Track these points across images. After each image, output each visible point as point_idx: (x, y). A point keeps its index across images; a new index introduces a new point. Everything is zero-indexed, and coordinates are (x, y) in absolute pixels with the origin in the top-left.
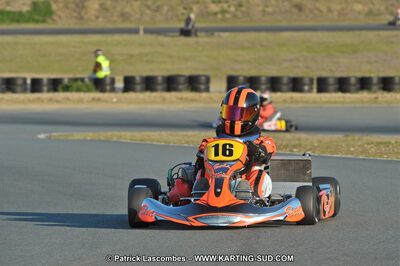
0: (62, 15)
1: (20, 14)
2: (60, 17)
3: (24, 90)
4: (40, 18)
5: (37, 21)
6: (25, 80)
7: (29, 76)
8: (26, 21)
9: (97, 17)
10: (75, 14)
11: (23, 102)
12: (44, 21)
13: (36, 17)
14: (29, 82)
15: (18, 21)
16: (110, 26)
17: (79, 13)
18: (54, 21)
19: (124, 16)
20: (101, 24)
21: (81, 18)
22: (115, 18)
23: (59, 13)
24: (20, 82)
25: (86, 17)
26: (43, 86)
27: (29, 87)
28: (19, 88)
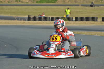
0: (60, 1)
2: (59, 1)
3: (49, 20)
4: (54, 2)
5: (53, 3)
6: (50, 18)
7: (51, 17)
8: (50, 2)
9: (69, 2)
10: (63, 1)
11: (49, 23)
12: (55, 3)
13: (53, 1)
14: (51, 18)
15: (48, 2)
16: (72, 4)
18: (57, 2)
19: (76, 1)
21: (65, 2)
22: (73, 2)
24: (48, 18)
25: (66, 1)
26: (54, 19)
28: (48, 20)
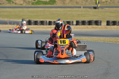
0: (59, 2)
1: (46, 2)
2: (58, 3)
3: (47, 25)
4: (52, 3)
5: (51, 4)
6: (47, 21)
7: (48, 20)
8: (48, 4)
9: (69, 3)
10: (62, 2)
11: (46, 28)
12: (53, 4)
13: (51, 3)
14: (48, 22)
15: (45, 4)
16: (73, 6)
17: (64, 2)
18: (56, 4)
19: (77, 3)
20: (70, 5)
21: (64, 3)
22: (74, 3)
23: (58, 2)
24: (45, 22)
25: (66, 3)
26: (52, 23)
27: (48, 23)
28: (45, 24)
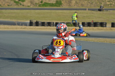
1: (53, 4)
2: (64, 5)
5: (57, 6)
6: (54, 23)
7: (55, 22)
8: (54, 6)
9: (75, 5)
10: (68, 4)
11: (53, 29)
12: (59, 6)
13: (57, 5)
15: (52, 6)
16: (78, 8)
17: (69, 4)
18: (62, 6)
19: (82, 5)
20: (76, 7)
21: (70, 5)
22: (80, 6)
23: (64, 4)
24: (52, 23)
25: (71, 5)
27: (55, 25)
28: (52, 25)
